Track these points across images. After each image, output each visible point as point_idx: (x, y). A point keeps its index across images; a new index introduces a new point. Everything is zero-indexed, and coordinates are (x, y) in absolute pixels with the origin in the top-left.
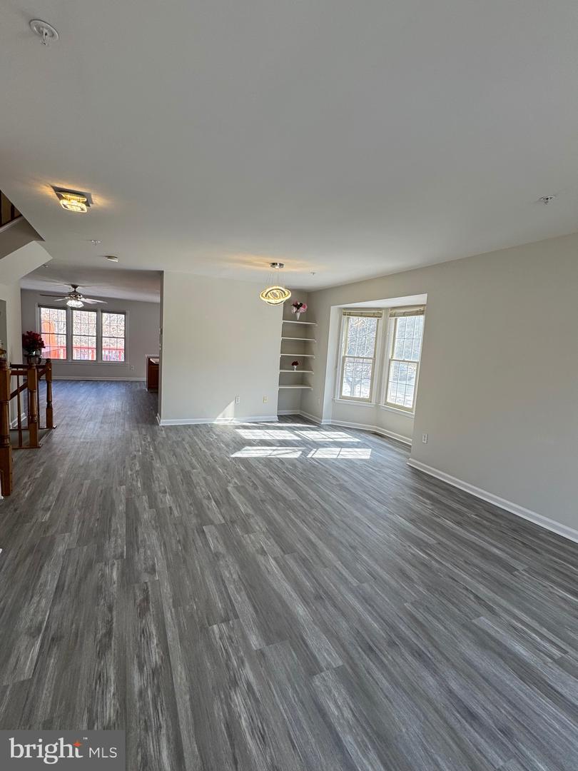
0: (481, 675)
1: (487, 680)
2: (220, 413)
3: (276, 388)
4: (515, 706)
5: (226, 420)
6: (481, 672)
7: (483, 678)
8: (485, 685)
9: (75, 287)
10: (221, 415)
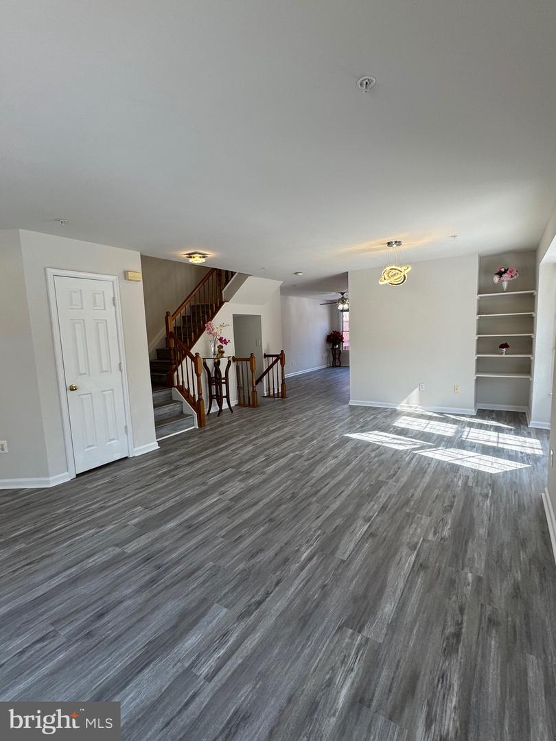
0: (146, 616)
1: (140, 620)
2: (404, 398)
3: (471, 375)
4: (116, 639)
5: (411, 407)
6: (148, 616)
7: (143, 618)
8: (134, 620)
9: (343, 294)
10: (405, 401)
